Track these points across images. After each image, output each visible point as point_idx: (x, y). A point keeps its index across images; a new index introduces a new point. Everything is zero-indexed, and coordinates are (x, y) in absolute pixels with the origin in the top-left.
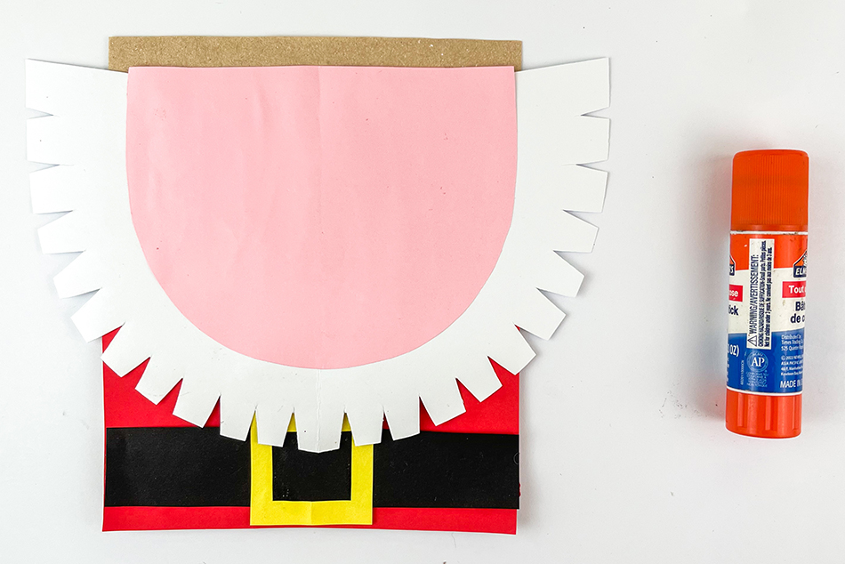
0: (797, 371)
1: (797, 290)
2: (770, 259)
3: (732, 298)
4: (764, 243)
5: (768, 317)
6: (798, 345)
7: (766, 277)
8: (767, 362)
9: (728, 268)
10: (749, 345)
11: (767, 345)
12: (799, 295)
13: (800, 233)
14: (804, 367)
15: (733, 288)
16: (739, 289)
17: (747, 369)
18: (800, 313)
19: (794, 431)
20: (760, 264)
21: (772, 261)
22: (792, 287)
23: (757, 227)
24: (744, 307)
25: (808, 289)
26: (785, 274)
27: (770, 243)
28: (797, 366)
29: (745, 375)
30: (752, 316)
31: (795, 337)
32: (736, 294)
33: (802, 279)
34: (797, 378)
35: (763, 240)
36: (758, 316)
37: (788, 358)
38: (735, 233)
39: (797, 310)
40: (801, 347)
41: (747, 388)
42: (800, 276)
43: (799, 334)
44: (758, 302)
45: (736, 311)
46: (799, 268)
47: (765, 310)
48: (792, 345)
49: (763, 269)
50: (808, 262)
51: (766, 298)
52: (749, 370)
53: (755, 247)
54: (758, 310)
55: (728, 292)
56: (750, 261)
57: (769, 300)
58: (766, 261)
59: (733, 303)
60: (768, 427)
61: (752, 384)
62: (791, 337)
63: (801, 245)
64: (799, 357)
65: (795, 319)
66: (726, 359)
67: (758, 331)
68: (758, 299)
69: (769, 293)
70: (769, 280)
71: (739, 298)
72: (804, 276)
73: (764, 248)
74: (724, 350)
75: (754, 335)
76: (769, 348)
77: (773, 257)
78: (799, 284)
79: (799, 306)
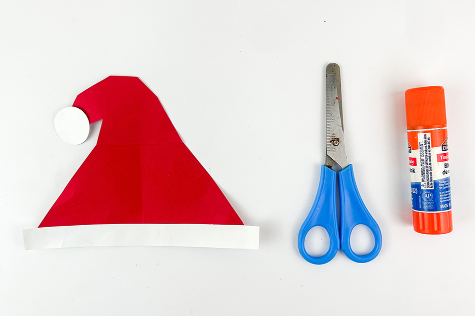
0: (448, 199)
1: (445, 158)
2: (429, 143)
3: (411, 164)
4: (425, 135)
5: (431, 173)
6: (447, 185)
7: (428, 153)
8: (432, 196)
9: (408, 149)
10: (422, 188)
11: (432, 187)
12: (445, 160)
13: (443, 128)
14: (451, 196)
15: (411, 159)
16: (415, 159)
17: (422, 200)
18: (447, 169)
19: (449, 230)
20: (424, 146)
21: (430, 144)
22: (441, 156)
23: (420, 127)
24: (418, 168)
25: (450, 156)
26: (438, 150)
27: (429, 135)
28: (448, 196)
29: (422, 203)
30: (423, 173)
31: (446, 182)
32: (413, 162)
33: (446, 152)
34: (448, 202)
35: (425, 134)
36: (426, 173)
37: (443, 193)
38: (410, 131)
39: (446, 168)
40: (449, 186)
41: (423, 210)
42: (445, 150)
43: (447, 180)
44: (425, 165)
45: (414, 171)
46: (444, 146)
47: (429, 169)
48: (445, 186)
49: (426, 148)
50: (448, 143)
51: (429, 163)
52: (423, 201)
53: (421, 138)
54: (425, 170)
55: (409, 161)
56: (419, 145)
57: (430, 164)
58: (427, 145)
59: (412, 167)
60: (436, 229)
61: (425, 207)
62: (443, 182)
63: (444, 134)
64: (448, 191)
65: (445, 172)
66: (411, 195)
67: (426, 180)
68: (425, 164)
69: (430, 161)
70: (430, 154)
71: (415, 164)
72: (447, 150)
73: (425, 138)
74: (409, 191)
75: (424, 182)
76: (433, 188)
77: (430, 142)
78: (445, 155)
79: (446, 166)
